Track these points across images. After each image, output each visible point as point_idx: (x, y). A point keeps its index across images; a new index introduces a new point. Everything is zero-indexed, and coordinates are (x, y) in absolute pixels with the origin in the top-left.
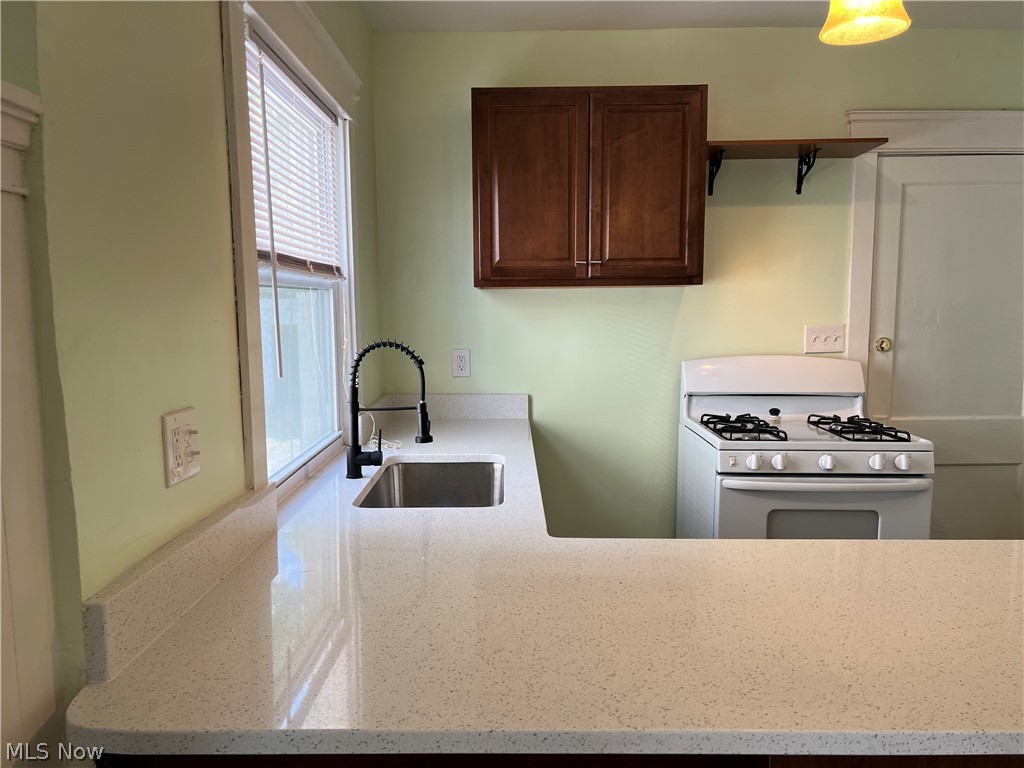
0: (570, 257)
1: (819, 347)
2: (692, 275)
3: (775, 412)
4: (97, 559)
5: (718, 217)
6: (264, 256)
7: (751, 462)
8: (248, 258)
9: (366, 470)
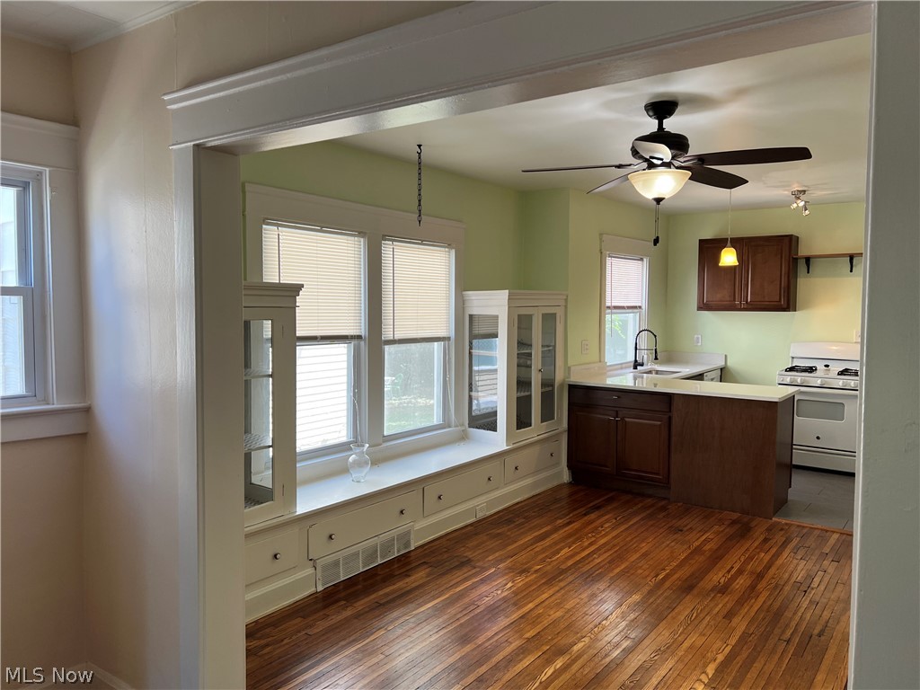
0: (734, 300)
2: (785, 306)
6: (609, 307)
7: (788, 380)
8: (604, 308)
9: (638, 367)
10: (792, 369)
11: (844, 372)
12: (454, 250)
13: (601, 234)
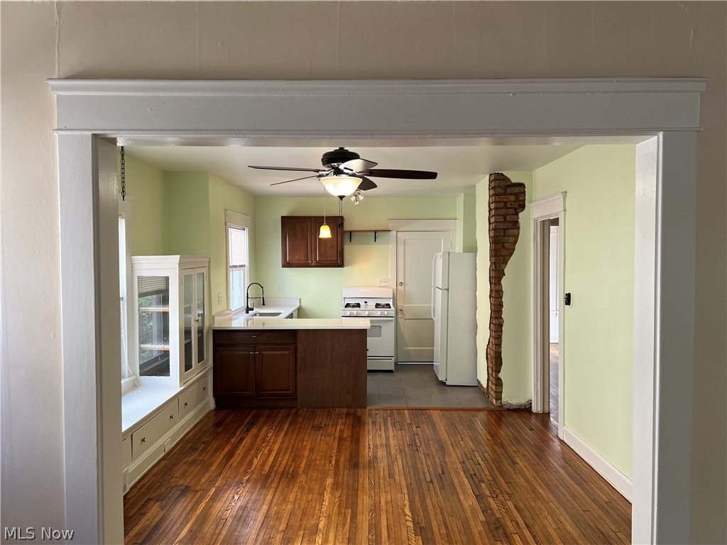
0: (308, 260)
1: (383, 284)
2: (341, 264)
3: (366, 302)
4: (213, 313)
5: (349, 249)
6: (231, 267)
7: (348, 313)
8: (229, 267)
9: (250, 312)
10: (348, 305)
11: (378, 306)
12: (124, 220)
13: (226, 210)
